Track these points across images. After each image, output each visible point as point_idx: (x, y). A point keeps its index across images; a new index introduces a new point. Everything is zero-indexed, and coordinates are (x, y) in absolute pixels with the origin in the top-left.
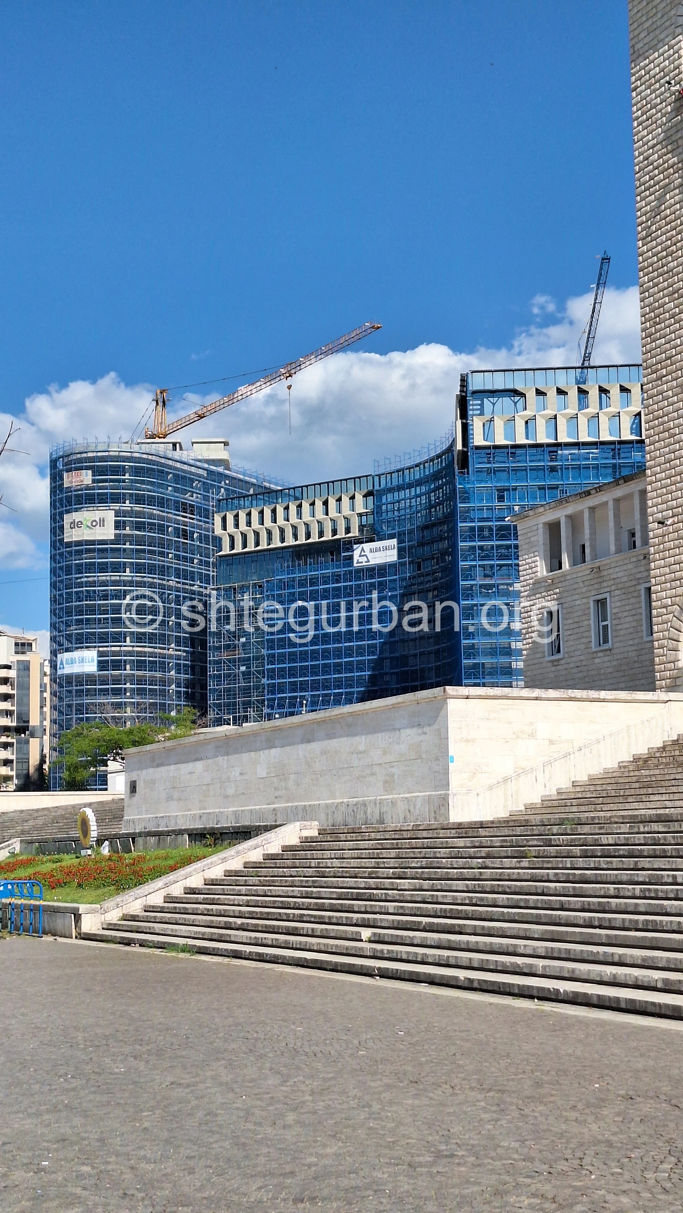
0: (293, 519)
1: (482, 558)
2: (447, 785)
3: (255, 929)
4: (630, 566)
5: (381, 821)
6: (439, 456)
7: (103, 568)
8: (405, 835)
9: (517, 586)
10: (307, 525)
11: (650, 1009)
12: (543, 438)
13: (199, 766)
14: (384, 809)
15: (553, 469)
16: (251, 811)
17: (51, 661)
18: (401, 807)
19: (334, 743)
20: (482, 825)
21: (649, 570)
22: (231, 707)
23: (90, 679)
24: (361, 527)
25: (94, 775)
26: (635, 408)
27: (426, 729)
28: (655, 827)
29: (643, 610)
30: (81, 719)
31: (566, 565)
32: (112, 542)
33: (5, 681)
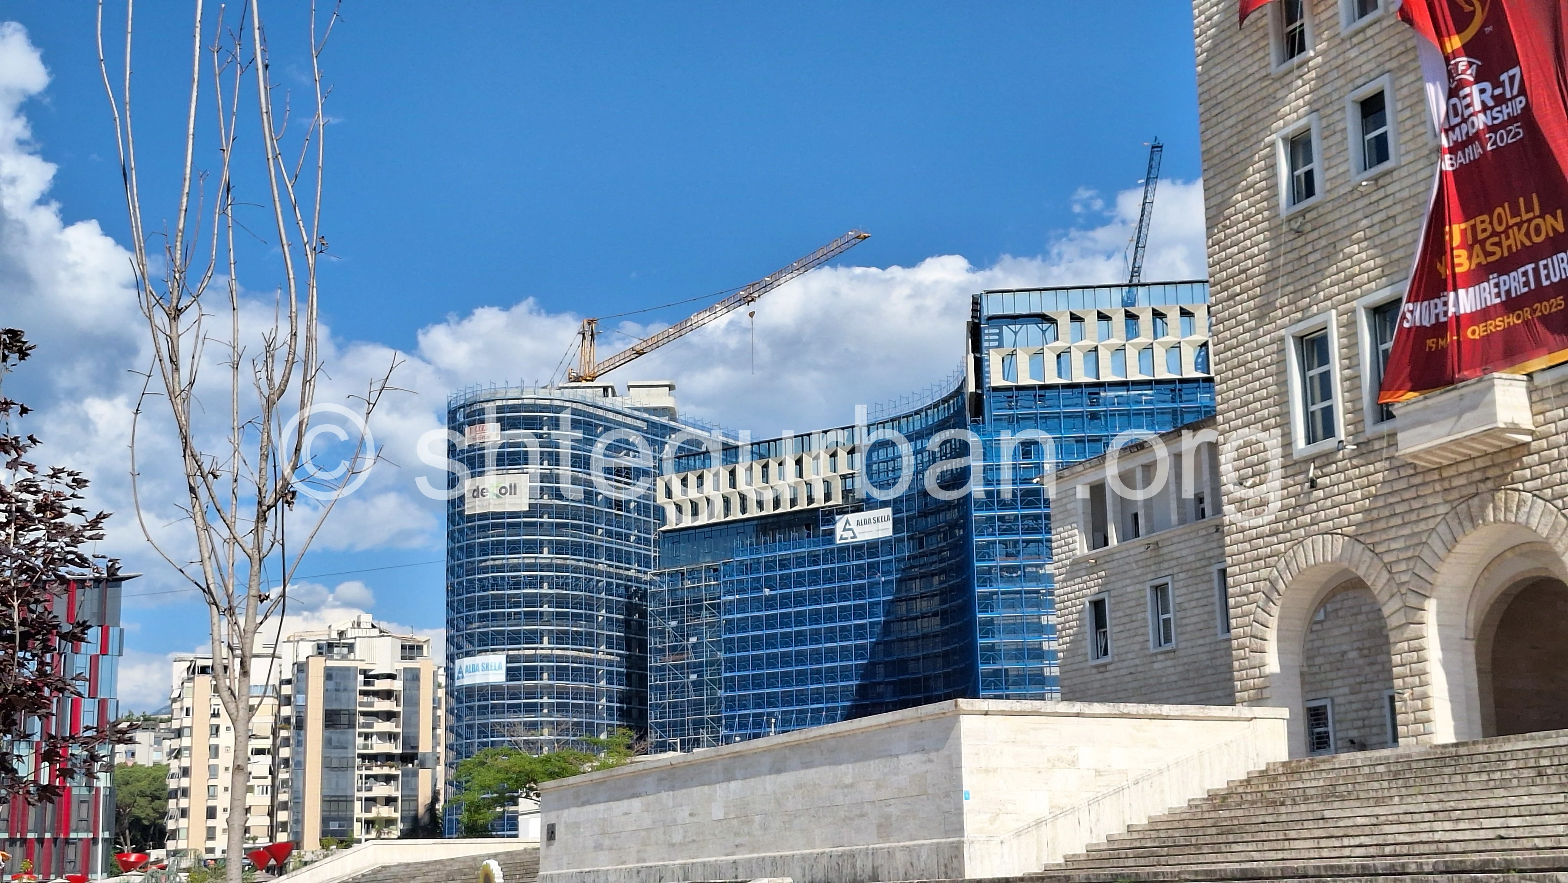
1: (1003, 532)
2: (960, 830)
4: (1198, 542)
5: (875, 878)
6: (945, 401)
7: (514, 548)
9: (1049, 569)
12: (1080, 376)
13: (636, 804)
14: (879, 862)
15: (1094, 416)
16: (704, 864)
17: (447, 669)
18: (900, 859)
19: (811, 775)
21: (1223, 546)
22: (678, 728)
23: (496, 691)
25: (501, 817)
26: (1200, 337)
27: (933, 755)
29: (1216, 599)
30: (485, 744)
31: (1113, 540)
32: (526, 514)
33: (388, 695)
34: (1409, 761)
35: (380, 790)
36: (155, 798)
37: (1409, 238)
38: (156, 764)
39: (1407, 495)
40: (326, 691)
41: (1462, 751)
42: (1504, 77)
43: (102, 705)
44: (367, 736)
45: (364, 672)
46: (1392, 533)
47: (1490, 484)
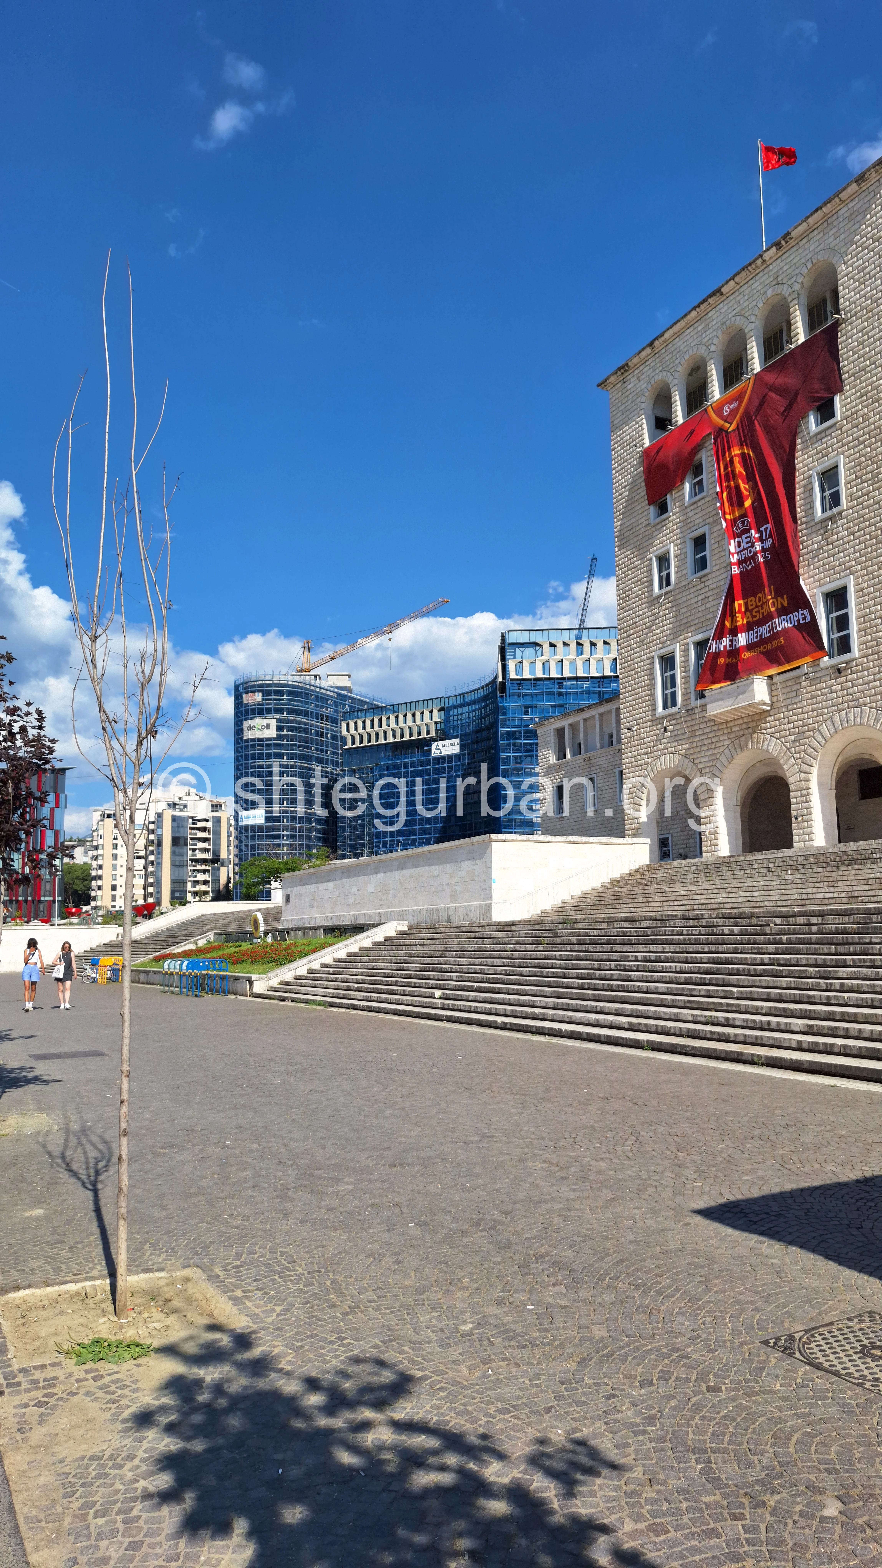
0: (393, 725)
1: (515, 751)
2: (491, 897)
3: (367, 991)
4: (609, 757)
5: (448, 921)
6: (487, 685)
7: (269, 756)
8: (464, 929)
9: (537, 770)
10: (402, 729)
11: (620, 1041)
12: (554, 674)
13: (331, 885)
14: (451, 913)
15: (560, 694)
16: (364, 914)
17: (234, 817)
18: (461, 912)
19: (418, 870)
20: (513, 923)
21: (621, 759)
22: (352, 847)
23: (260, 828)
24: (437, 731)
25: (262, 891)
26: (613, 655)
27: (478, 862)
28: (624, 924)
30: (254, 855)
31: (568, 756)
32: (275, 739)
33: (204, 829)
34: (707, 864)
35: (201, 877)
36: (84, 880)
37: (715, 608)
38: (85, 863)
39: (710, 735)
40: (173, 827)
41: (732, 859)
43: (57, 833)
44: (194, 850)
45: (192, 818)
46: (703, 754)
47: (750, 730)
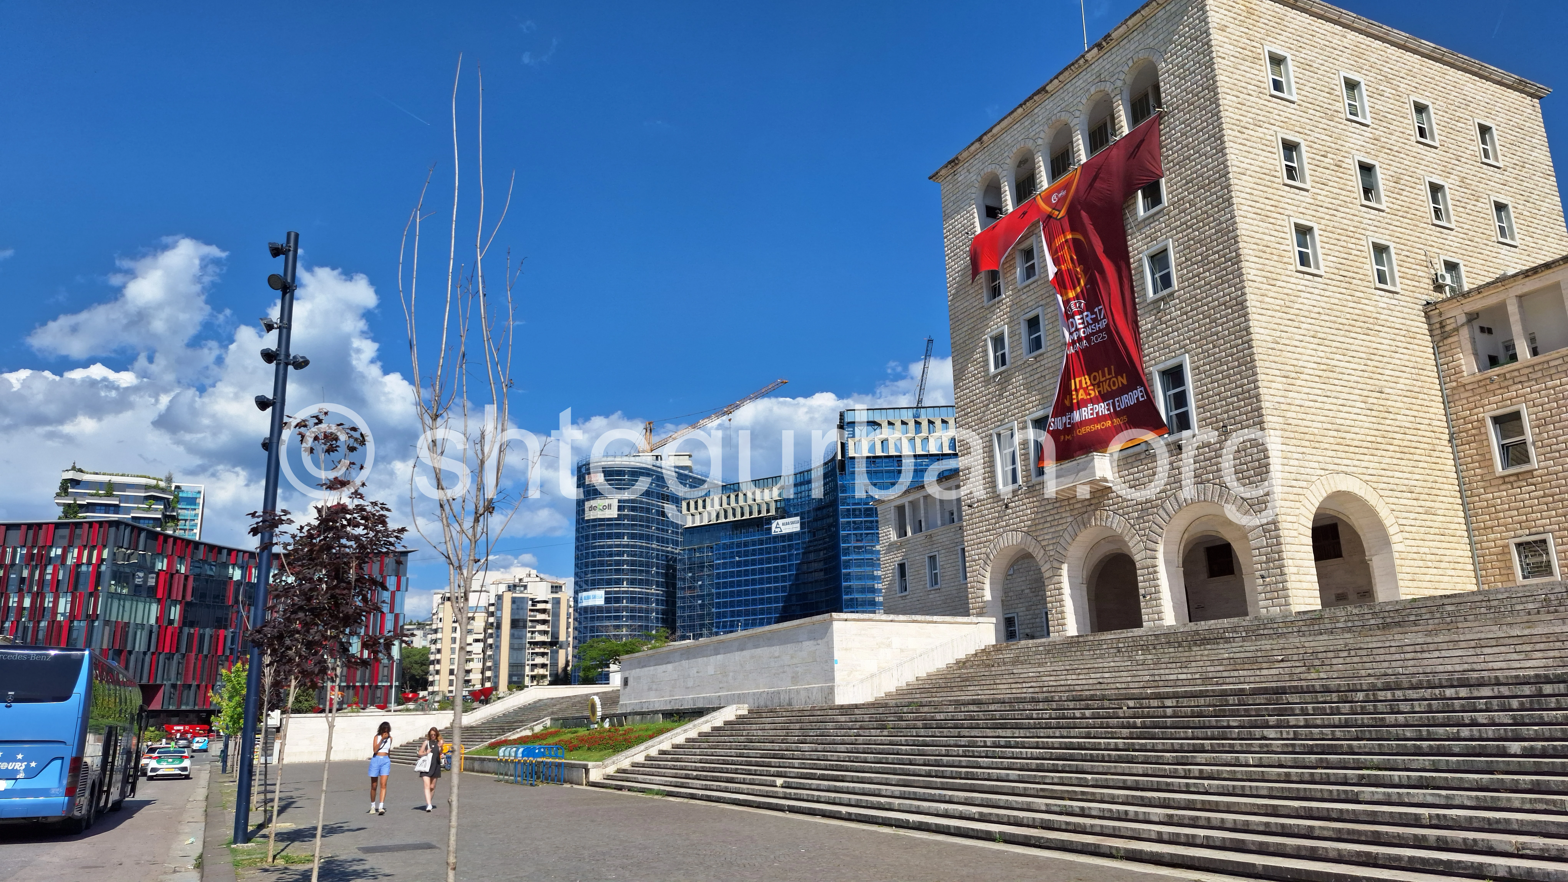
0: (733, 504)
1: (855, 529)
2: (833, 679)
3: (706, 779)
4: (951, 534)
5: (790, 704)
7: (610, 536)
8: (806, 713)
9: (878, 547)
10: (742, 508)
11: (971, 833)
13: (670, 667)
14: (792, 696)
16: (704, 697)
17: (574, 598)
18: (803, 694)
19: (759, 651)
20: (856, 706)
21: (963, 536)
22: (692, 628)
23: (599, 609)
24: (777, 509)
25: (601, 674)
27: (819, 641)
28: (971, 708)
29: (960, 563)
30: (593, 636)
31: (909, 534)
32: (616, 519)
33: (544, 611)
34: (1054, 644)
35: (539, 660)
36: (422, 664)
37: (1052, 386)
38: (424, 647)
39: (1052, 512)
40: (512, 609)
41: (1081, 639)
42: (1096, 310)
43: (397, 617)
44: (533, 632)
45: (532, 600)
46: (1045, 531)
47: (1093, 507)
